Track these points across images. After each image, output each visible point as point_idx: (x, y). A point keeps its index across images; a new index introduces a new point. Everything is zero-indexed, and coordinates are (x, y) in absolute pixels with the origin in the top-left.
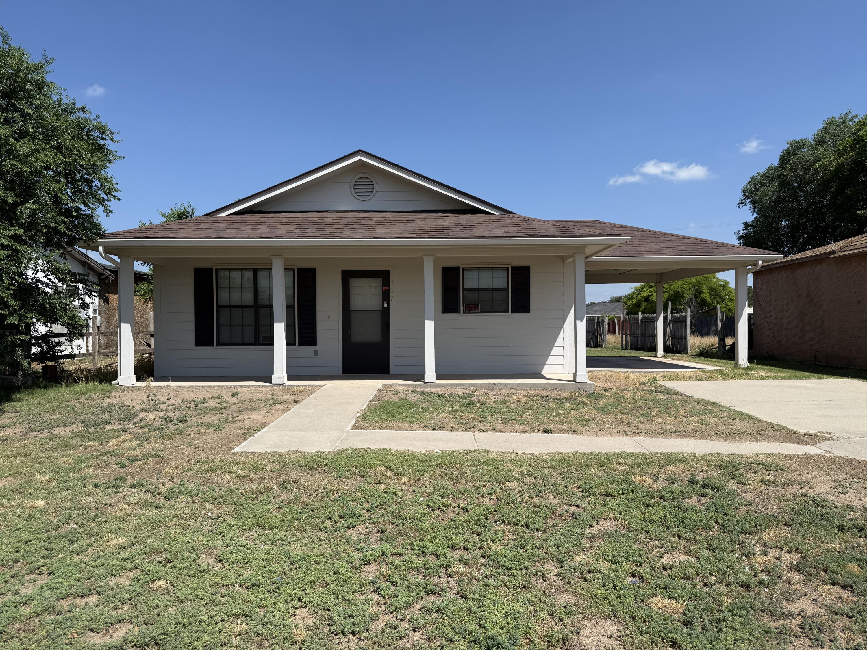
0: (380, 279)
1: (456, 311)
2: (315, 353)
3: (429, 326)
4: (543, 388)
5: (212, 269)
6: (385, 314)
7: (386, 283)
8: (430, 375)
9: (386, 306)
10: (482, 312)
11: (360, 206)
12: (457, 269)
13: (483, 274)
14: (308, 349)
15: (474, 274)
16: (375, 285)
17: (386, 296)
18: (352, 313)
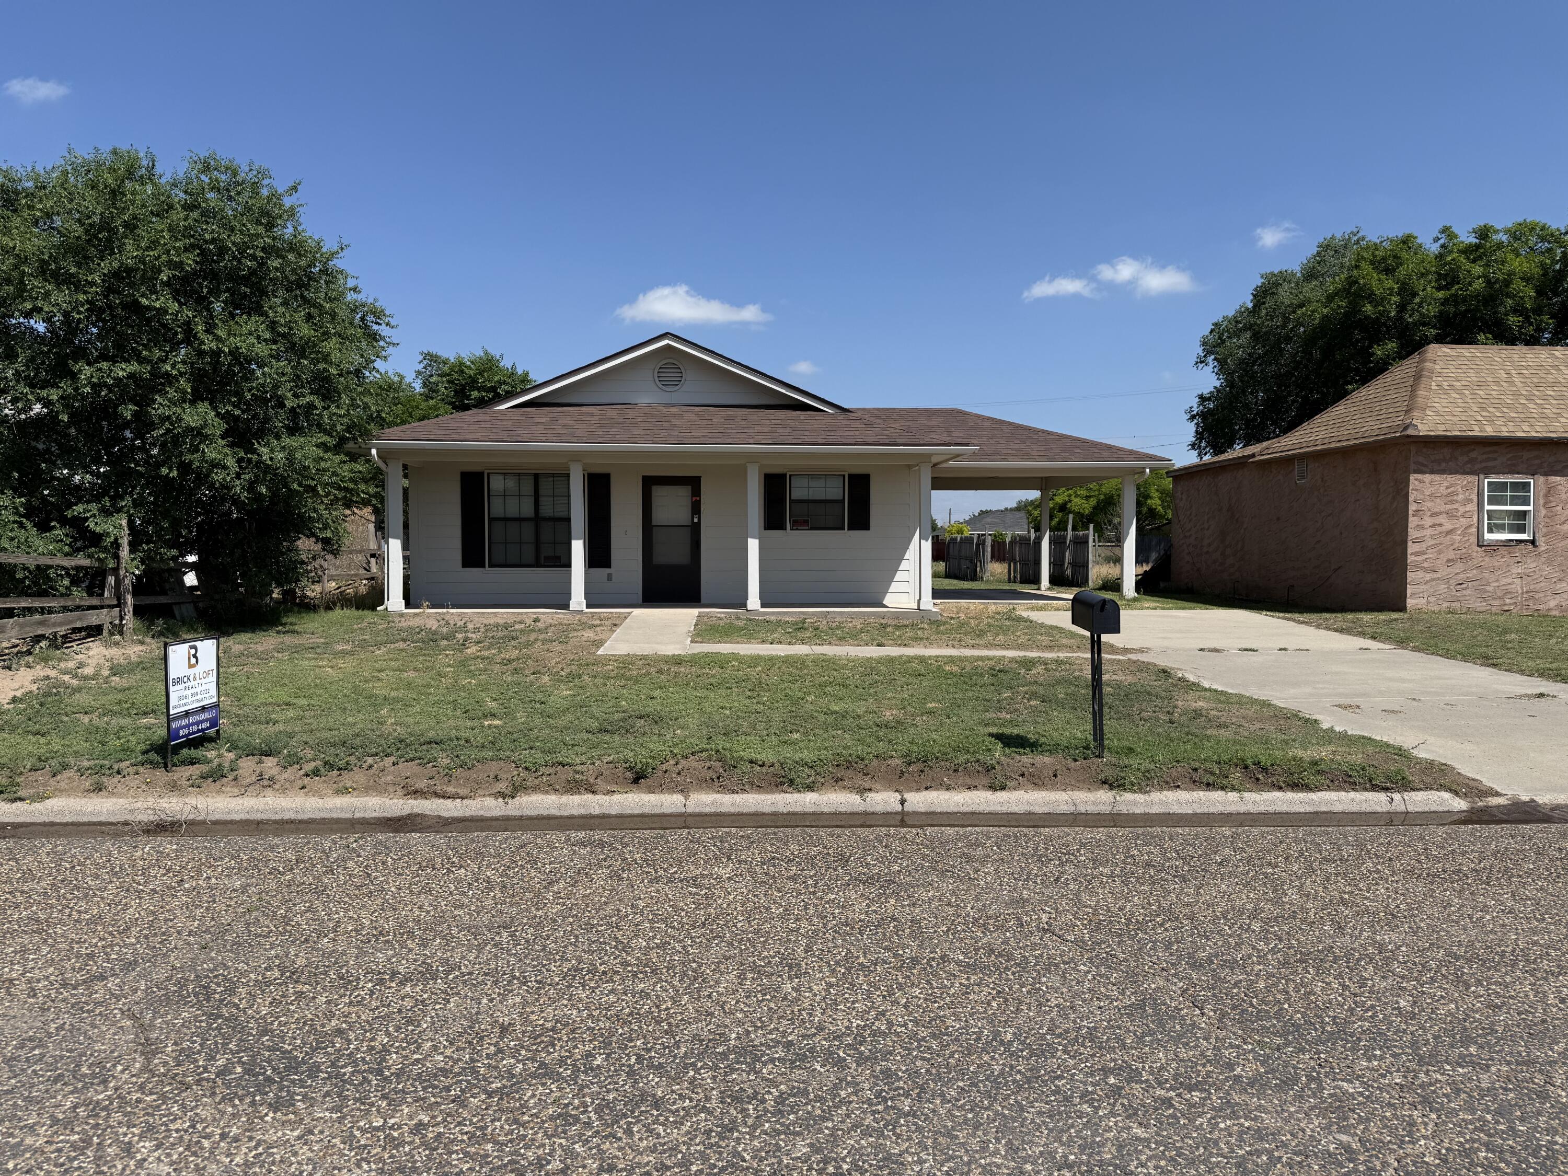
0: (690, 488)
1: (782, 527)
2: (610, 578)
3: (753, 545)
4: (883, 616)
5: (483, 473)
6: (695, 530)
7: (696, 492)
8: (754, 602)
9: (696, 520)
10: (812, 529)
11: (666, 398)
12: (783, 476)
13: (813, 483)
14: (602, 572)
15: (804, 482)
16: (682, 494)
17: (696, 509)
18: (655, 529)
